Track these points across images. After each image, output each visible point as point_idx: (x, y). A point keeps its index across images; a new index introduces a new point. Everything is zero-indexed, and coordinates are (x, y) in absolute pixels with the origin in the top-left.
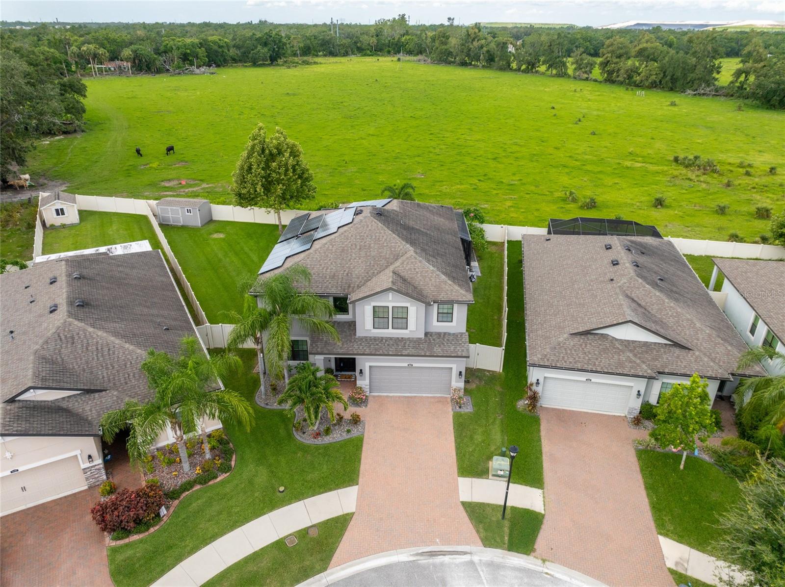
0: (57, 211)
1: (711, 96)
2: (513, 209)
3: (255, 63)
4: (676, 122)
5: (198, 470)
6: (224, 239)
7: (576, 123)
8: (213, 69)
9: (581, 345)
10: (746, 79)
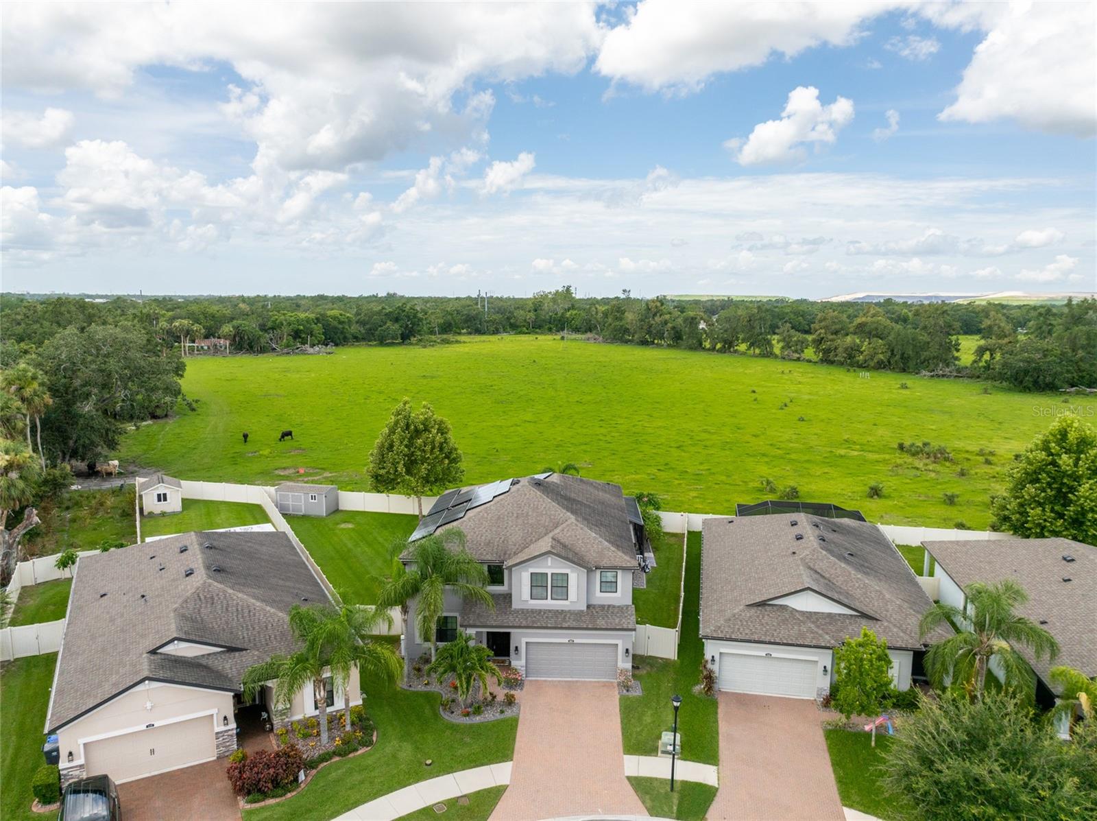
0: (159, 496)
1: (952, 378)
2: (698, 500)
3: (382, 342)
4: (905, 407)
5: (338, 742)
6: (353, 529)
7: (782, 409)
8: (329, 348)
9: (758, 617)
10: (992, 357)
